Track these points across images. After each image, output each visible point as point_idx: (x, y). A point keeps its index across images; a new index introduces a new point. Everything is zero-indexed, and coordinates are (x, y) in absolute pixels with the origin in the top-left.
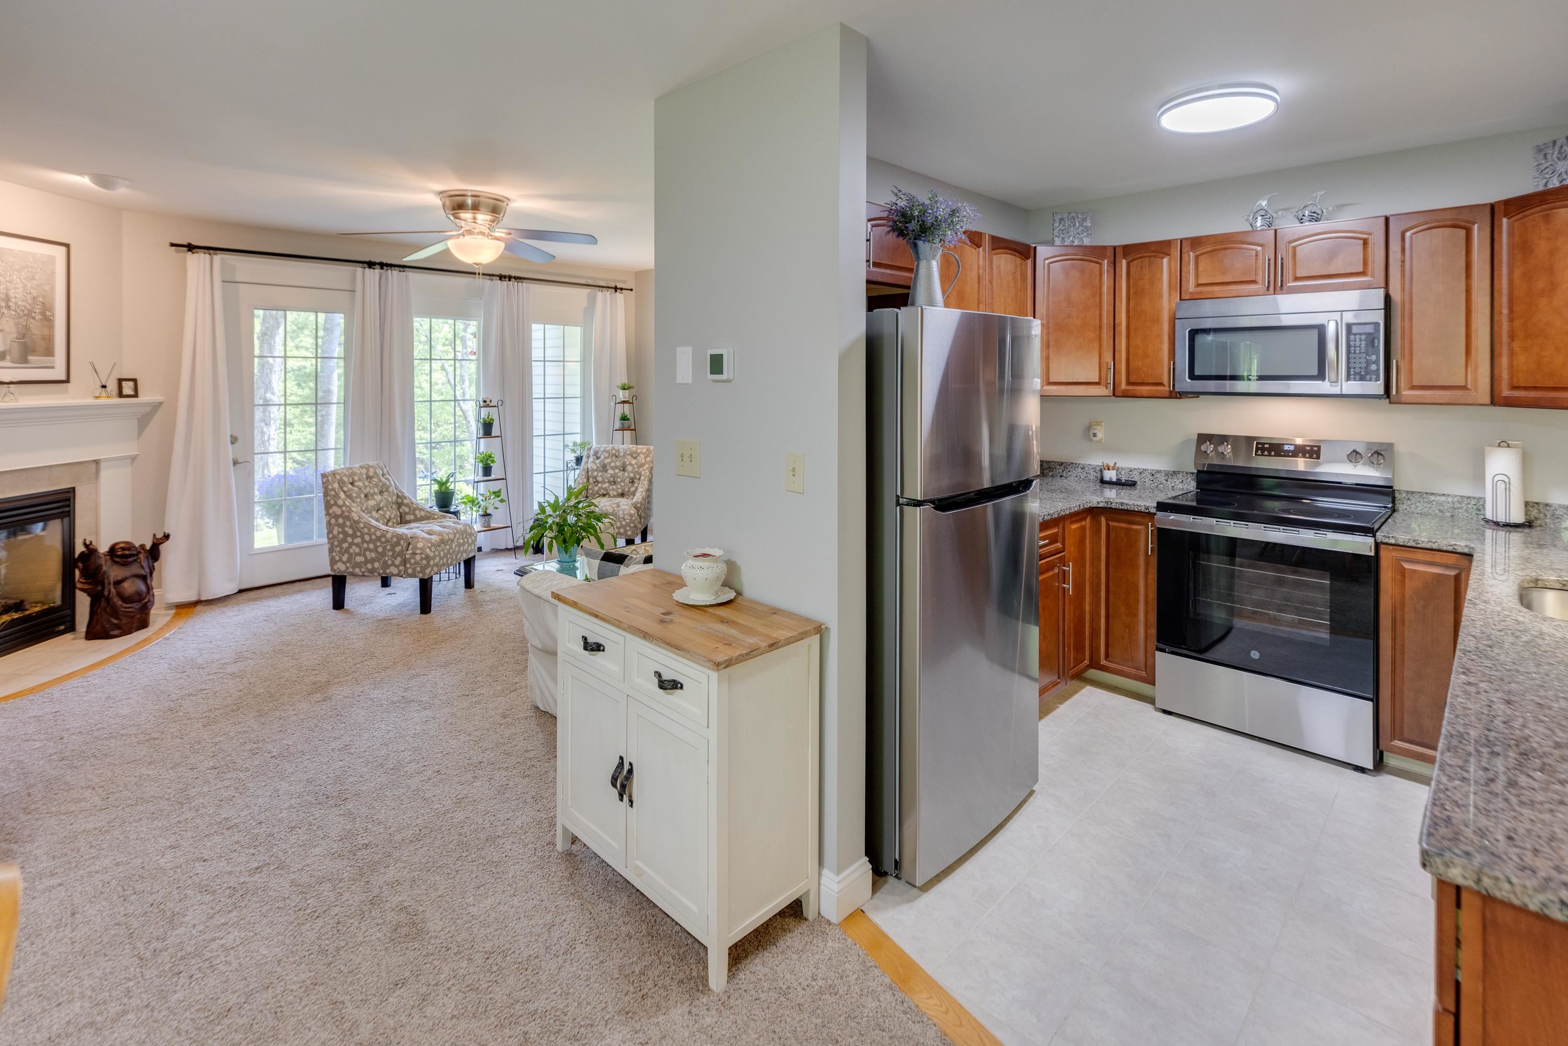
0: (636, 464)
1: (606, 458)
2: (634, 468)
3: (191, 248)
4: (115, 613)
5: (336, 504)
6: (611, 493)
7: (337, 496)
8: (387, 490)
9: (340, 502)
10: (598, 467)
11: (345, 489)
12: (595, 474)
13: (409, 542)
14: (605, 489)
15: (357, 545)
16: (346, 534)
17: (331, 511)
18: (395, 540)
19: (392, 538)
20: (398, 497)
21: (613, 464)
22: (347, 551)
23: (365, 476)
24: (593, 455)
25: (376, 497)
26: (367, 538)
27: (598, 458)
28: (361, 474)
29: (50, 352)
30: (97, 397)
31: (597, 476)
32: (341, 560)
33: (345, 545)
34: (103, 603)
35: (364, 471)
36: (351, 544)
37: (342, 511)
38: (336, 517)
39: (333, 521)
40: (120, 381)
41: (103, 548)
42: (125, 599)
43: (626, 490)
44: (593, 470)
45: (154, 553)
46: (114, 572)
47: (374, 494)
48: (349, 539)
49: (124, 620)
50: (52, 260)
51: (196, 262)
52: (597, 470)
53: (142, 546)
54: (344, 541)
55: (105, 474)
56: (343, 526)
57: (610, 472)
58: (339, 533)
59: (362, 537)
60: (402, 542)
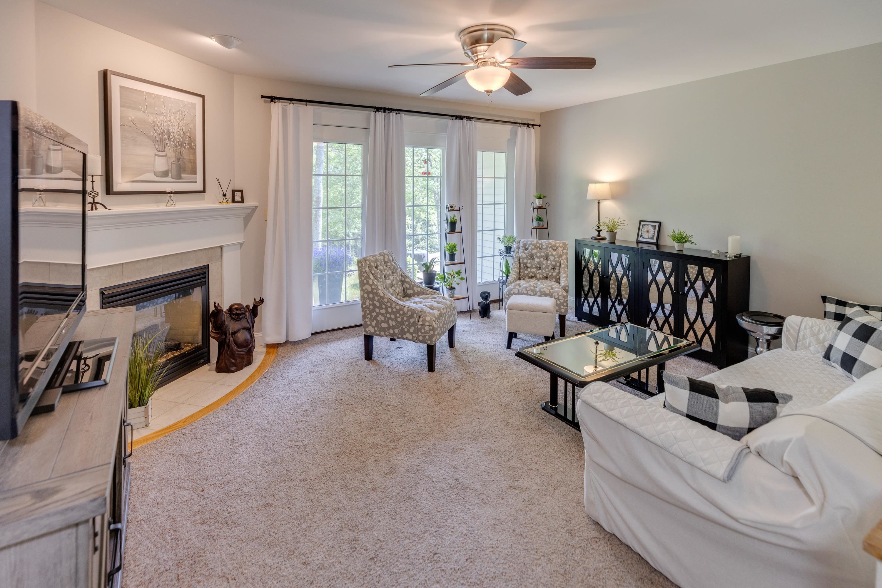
0: (557, 254)
1: (532, 249)
2: (555, 258)
3: (273, 99)
4: (233, 355)
5: (368, 283)
6: (538, 276)
7: (368, 277)
8: (396, 272)
9: (371, 282)
10: (527, 256)
11: (373, 272)
12: (525, 261)
13: (420, 314)
14: (533, 273)
15: (383, 315)
16: (375, 306)
17: (364, 288)
18: (410, 313)
19: (408, 312)
20: (402, 276)
21: (538, 254)
22: (375, 318)
23: (383, 262)
24: (522, 247)
25: (390, 277)
26: (390, 310)
27: (526, 249)
28: (381, 260)
29: (194, 172)
30: (221, 203)
31: (527, 263)
32: (371, 325)
33: (374, 314)
34: (226, 348)
35: (382, 258)
36: (378, 314)
37: (372, 288)
38: (368, 293)
39: (366, 295)
40: (233, 191)
41: (225, 308)
42: (239, 346)
43: (550, 274)
44: (523, 258)
45: (254, 312)
46: (232, 326)
47: (389, 275)
48: (377, 310)
49: (238, 360)
50: (194, 105)
51: (277, 108)
52: (526, 258)
53: (248, 306)
54: (373, 310)
55: (226, 255)
56: (372, 300)
57: (537, 260)
58: (370, 304)
59: (386, 309)
60: (415, 315)
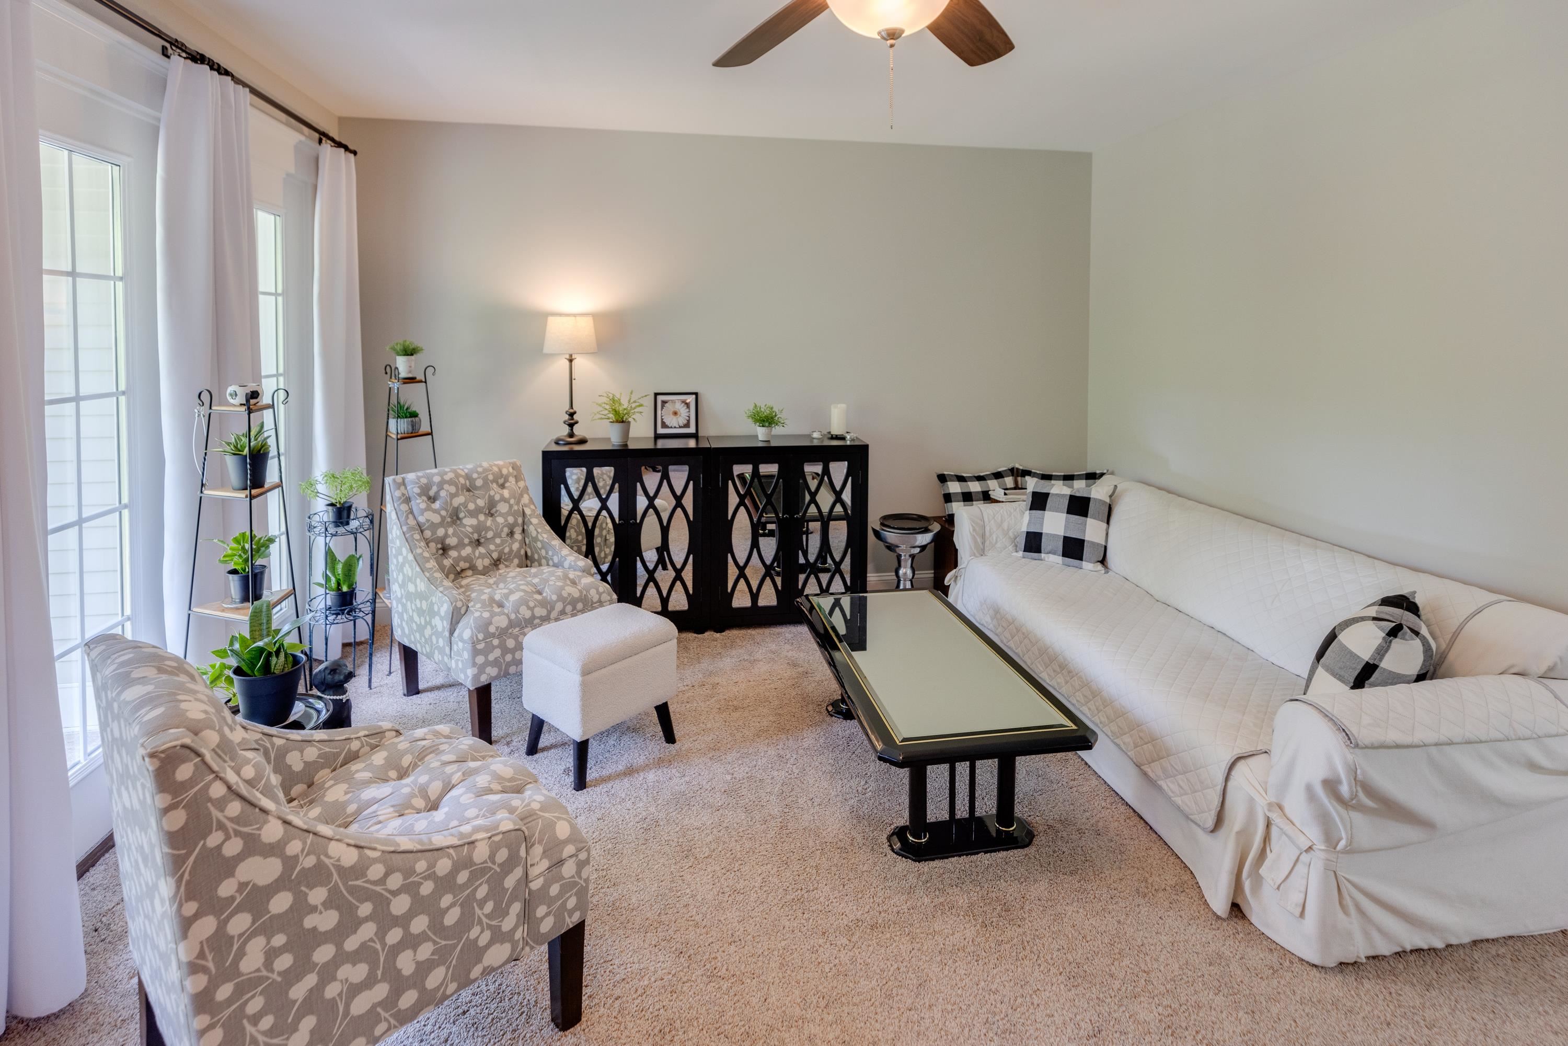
0: (513, 495)
1: (453, 496)
2: (511, 506)
6: (480, 564)
10: (443, 518)
12: (441, 532)
14: (467, 559)
21: (471, 506)
24: (420, 495)
27: (435, 499)
31: (446, 535)
43: (507, 550)
44: (434, 527)
52: (441, 524)
57: (469, 522)
